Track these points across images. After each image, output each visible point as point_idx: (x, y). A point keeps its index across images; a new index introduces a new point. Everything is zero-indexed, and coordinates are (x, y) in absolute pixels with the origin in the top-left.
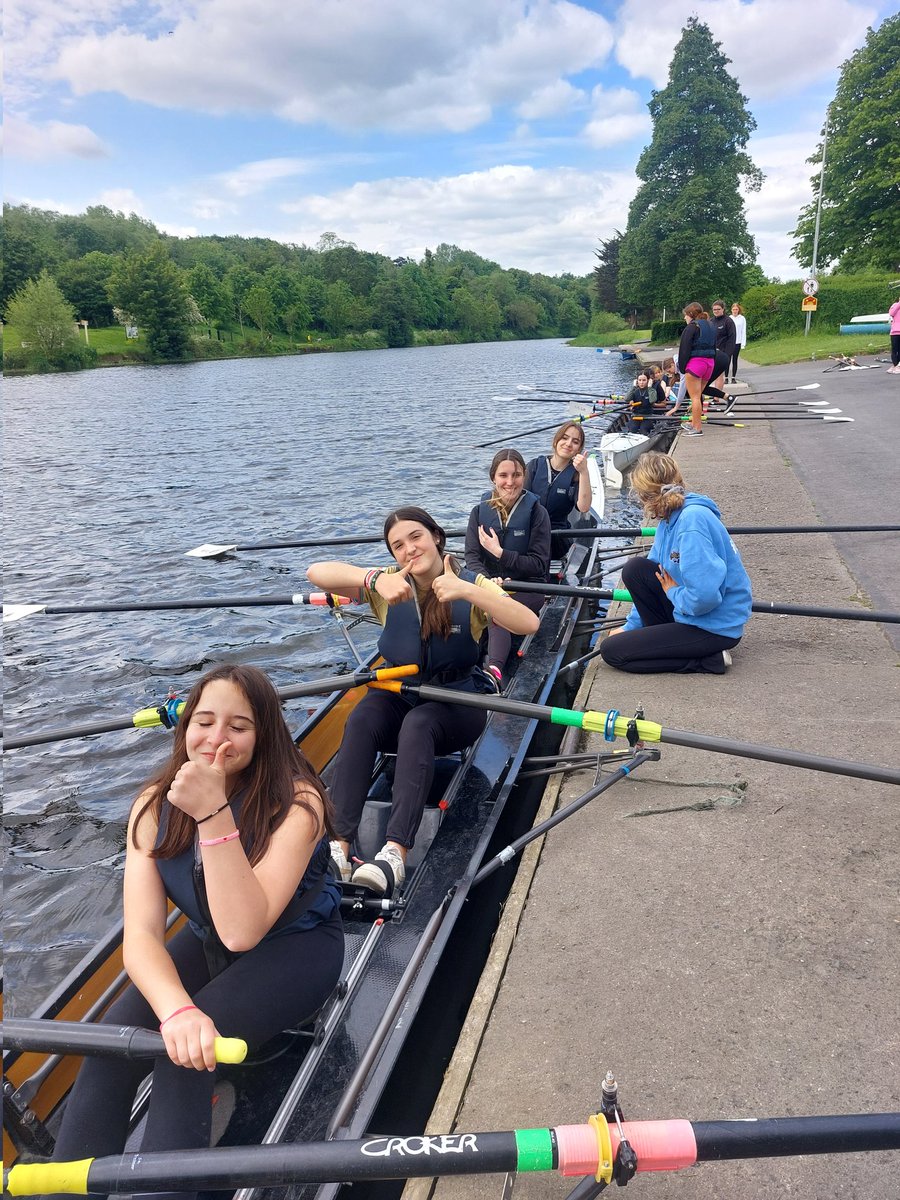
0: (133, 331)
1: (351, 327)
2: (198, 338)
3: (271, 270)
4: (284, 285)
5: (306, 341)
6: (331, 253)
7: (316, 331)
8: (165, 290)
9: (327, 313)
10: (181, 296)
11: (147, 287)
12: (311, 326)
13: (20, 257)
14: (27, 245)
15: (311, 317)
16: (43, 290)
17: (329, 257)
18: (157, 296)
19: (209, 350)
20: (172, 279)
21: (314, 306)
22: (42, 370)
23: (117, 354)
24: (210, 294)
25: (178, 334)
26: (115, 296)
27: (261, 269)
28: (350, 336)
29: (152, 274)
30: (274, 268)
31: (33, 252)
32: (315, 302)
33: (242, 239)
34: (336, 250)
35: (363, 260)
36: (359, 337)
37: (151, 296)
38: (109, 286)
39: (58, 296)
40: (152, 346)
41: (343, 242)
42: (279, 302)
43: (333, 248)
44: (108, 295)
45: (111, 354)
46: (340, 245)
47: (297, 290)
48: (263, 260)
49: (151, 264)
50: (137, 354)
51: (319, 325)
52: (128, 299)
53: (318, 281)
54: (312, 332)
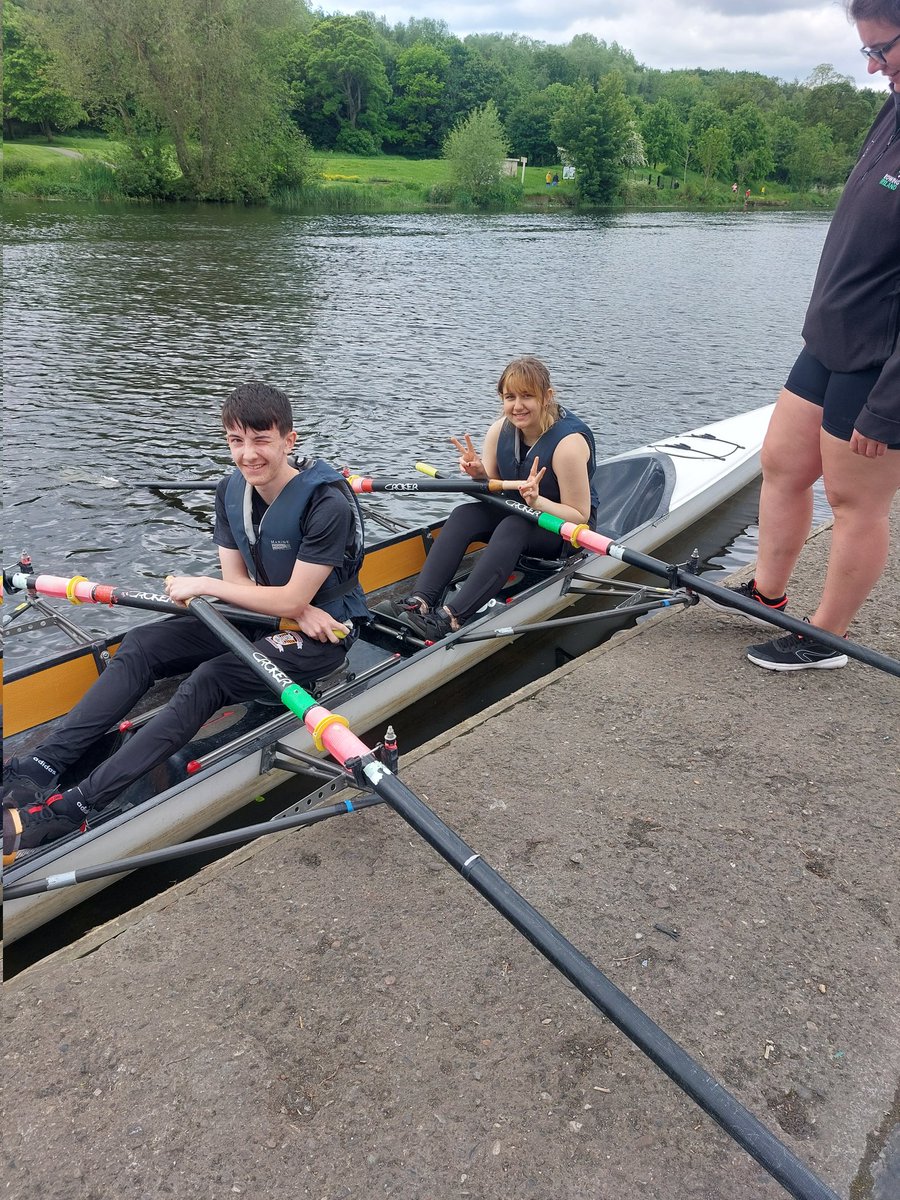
0: (569, 172)
1: (818, 180)
2: (633, 182)
3: (740, 109)
4: (752, 127)
5: (760, 194)
6: (820, 89)
7: (775, 183)
8: (608, 125)
9: (792, 162)
10: (624, 134)
11: (590, 124)
12: (771, 177)
13: (488, 88)
14: (498, 75)
15: (773, 165)
16: (484, 122)
17: (817, 95)
18: (597, 134)
19: (642, 197)
20: (619, 115)
21: (780, 153)
22: (463, 209)
23: (544, 195)
24: (665, 135)
25: (610, 177)
26: (557, 132)
27: (730, 107)
28: (815, 189)
29: (600, 108)
30: (745, 106)
31: (501, 82)
32: (783, 148)
33: (727, 73)
34: (827, 86)
35: (857, 99)
36: (824, 191)
37: (591, 134)
38: (555, 121)
39: (498, 129)
40: (582, 189)
41: (840, 76)
42: (739, 146)
43: (825, 83)
44: (550, 131)
45: (539, 195)
46: (835, 80)
47: (765, 132)
48: (735, 96)
49: (602, 98)
50: (564, 196)
51: (781, 175)
52: (570, 134)
53: (794, 123)
54: (771, 184)
